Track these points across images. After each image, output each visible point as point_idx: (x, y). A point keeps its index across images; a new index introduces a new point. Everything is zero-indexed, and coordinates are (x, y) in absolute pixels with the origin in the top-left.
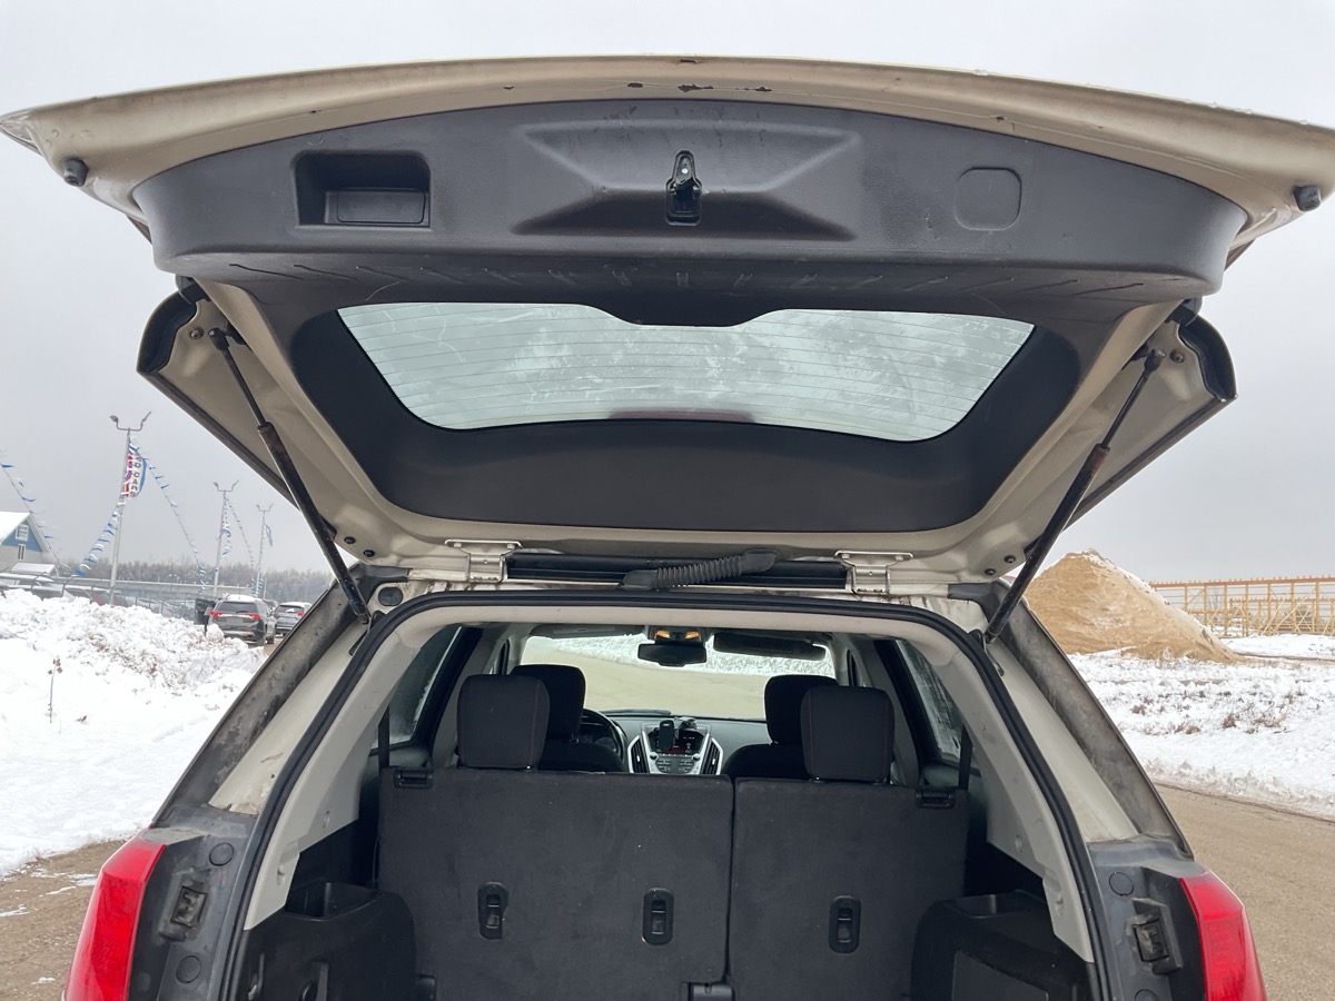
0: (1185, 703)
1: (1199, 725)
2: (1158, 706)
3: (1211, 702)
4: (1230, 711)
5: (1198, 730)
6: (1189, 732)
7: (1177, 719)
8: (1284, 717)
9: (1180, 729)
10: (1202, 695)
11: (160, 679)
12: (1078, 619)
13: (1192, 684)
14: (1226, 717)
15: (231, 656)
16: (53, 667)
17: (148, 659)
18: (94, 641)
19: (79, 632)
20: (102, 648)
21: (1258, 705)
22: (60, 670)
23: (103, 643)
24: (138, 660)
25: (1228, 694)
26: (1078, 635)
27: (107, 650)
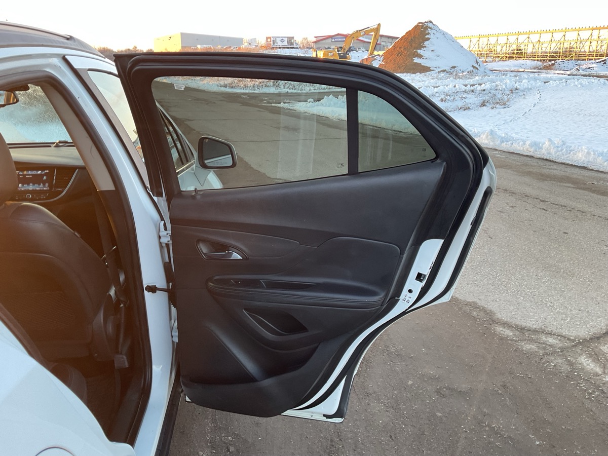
0: (464, 96)
1: (470, 105)
2: (452, 98)
3: (477, 94)
4: (484, 98)
5: (469, 108)
6: (465, 110)
7: (460, 104)
8: (508, 100)
9: (460, 109)
10: (473, 91)
12: (420, 56)
13: (469, 86)
14: (482, 101)
21: (497, 94)
25: (484, 90)
26: (419, 65)
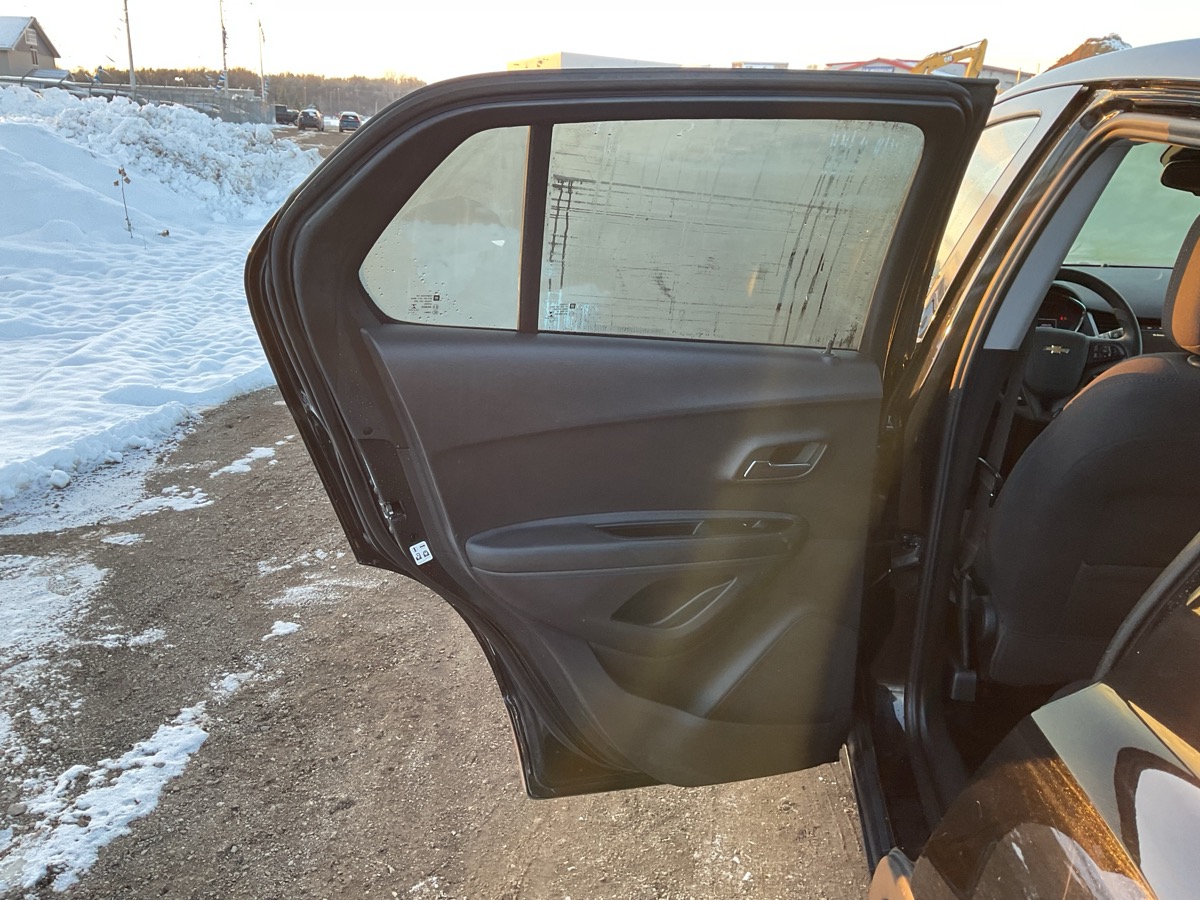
11: (227, 187)
15: (286, 159)
16: (120, 178)
17: (210, 163)
18: (150, 145)
19: (132, 136)
20: (160, 153)
22: (128, 181)
23: (160, 147)
24: (200, 164)
27: (166, 155)
